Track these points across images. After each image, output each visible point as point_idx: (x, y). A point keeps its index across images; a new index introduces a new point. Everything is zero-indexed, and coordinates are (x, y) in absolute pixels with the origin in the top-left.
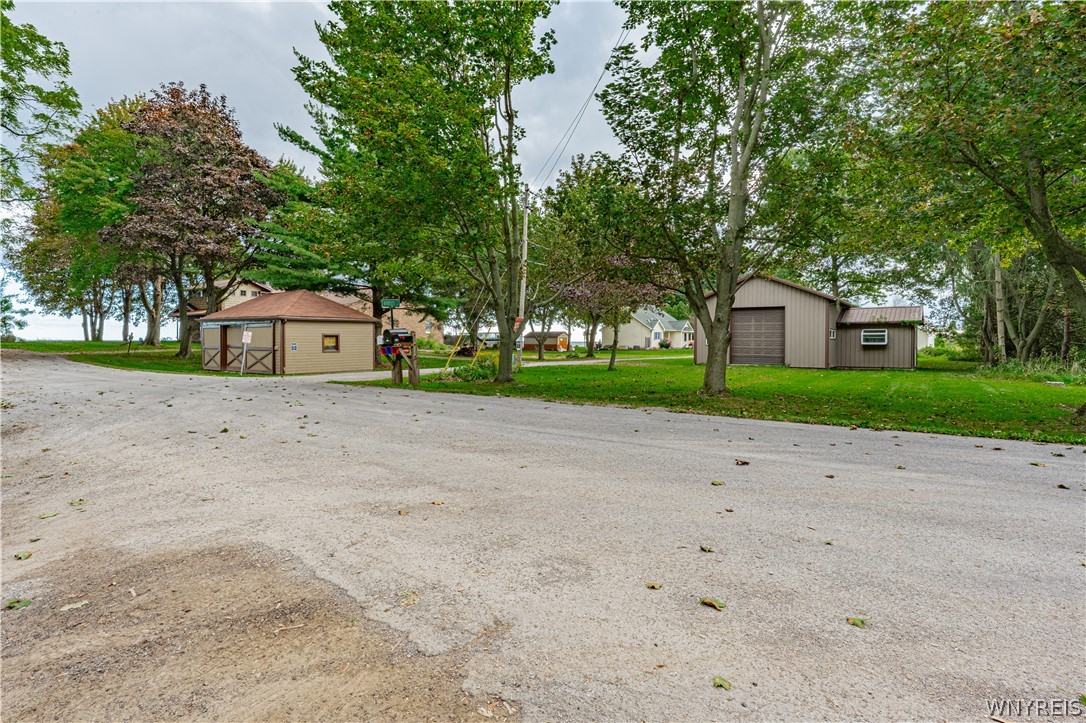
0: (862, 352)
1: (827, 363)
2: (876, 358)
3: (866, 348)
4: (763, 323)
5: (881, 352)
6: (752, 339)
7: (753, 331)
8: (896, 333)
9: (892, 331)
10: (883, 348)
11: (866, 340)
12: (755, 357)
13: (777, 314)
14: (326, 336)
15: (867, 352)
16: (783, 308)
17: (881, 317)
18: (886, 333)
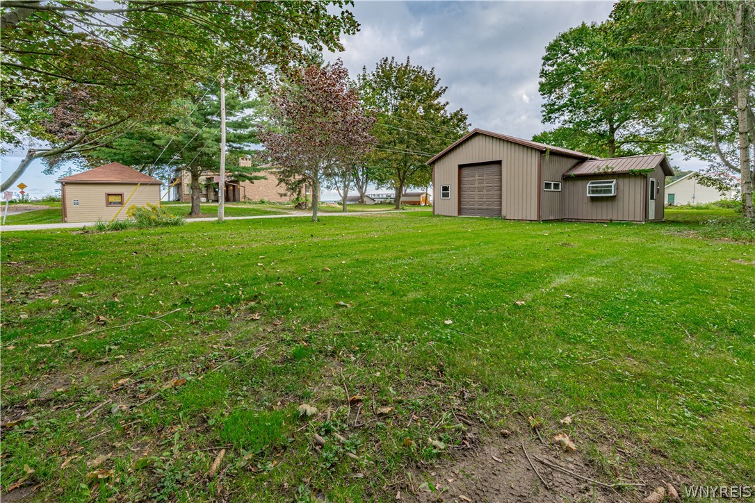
0: (590, 204)
1: (539, 216)
2: (604, 212)
3: (593, 199)
4: (485, 177)
5: (609, 204)
6: (476, 192)
7: (477, 185)
8: (626, 184)
9: (621, 181)
10: (613, 198)
11: (593, 192)
12: (487, 209)
13: (494, 168)
14: (109, 195)
15: (595, 204)
16: (499, 163)
17: (608, 168)
18: (613, 184)
